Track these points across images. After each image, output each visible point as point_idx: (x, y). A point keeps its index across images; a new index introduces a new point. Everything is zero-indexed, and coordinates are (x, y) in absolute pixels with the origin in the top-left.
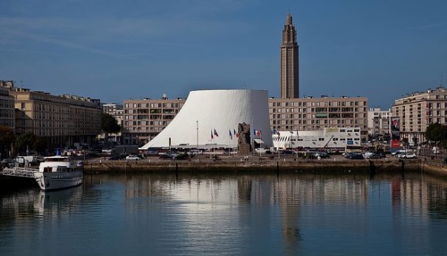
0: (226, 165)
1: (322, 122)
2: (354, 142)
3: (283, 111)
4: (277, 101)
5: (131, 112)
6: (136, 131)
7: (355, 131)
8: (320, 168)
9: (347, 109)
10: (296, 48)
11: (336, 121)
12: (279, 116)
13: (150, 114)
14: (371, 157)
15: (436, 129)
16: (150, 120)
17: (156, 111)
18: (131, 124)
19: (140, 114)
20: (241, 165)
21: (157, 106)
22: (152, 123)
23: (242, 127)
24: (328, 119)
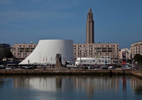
0: (48, 72)
1: (99, 54)
2: (108, 62)
3: (82, 49)
4: (80, 45)
5: (17, 49)
6: (19, 57)
7: (108, 57)
8: (89, 73)
9: (110, 48)
10: (93, 22)
11: (105, 54)
12: (81, 51)
13: (25, 50)
14: (111, 69)
15: (137, 56)
16: (25, 53)
17: (28, 49)
18: (17, 54)
19: (21, 50)
20: (55, 72)
21: (28, 47)
22: (26, 54)
23: (58, 55)
24: (102, 52)
